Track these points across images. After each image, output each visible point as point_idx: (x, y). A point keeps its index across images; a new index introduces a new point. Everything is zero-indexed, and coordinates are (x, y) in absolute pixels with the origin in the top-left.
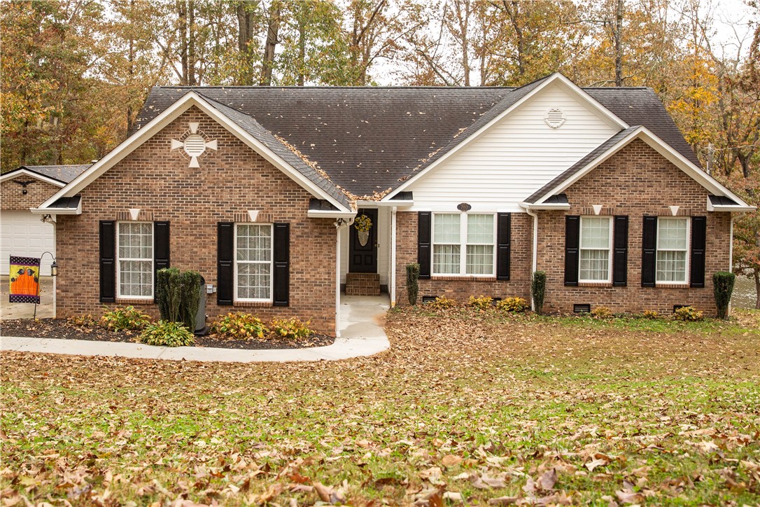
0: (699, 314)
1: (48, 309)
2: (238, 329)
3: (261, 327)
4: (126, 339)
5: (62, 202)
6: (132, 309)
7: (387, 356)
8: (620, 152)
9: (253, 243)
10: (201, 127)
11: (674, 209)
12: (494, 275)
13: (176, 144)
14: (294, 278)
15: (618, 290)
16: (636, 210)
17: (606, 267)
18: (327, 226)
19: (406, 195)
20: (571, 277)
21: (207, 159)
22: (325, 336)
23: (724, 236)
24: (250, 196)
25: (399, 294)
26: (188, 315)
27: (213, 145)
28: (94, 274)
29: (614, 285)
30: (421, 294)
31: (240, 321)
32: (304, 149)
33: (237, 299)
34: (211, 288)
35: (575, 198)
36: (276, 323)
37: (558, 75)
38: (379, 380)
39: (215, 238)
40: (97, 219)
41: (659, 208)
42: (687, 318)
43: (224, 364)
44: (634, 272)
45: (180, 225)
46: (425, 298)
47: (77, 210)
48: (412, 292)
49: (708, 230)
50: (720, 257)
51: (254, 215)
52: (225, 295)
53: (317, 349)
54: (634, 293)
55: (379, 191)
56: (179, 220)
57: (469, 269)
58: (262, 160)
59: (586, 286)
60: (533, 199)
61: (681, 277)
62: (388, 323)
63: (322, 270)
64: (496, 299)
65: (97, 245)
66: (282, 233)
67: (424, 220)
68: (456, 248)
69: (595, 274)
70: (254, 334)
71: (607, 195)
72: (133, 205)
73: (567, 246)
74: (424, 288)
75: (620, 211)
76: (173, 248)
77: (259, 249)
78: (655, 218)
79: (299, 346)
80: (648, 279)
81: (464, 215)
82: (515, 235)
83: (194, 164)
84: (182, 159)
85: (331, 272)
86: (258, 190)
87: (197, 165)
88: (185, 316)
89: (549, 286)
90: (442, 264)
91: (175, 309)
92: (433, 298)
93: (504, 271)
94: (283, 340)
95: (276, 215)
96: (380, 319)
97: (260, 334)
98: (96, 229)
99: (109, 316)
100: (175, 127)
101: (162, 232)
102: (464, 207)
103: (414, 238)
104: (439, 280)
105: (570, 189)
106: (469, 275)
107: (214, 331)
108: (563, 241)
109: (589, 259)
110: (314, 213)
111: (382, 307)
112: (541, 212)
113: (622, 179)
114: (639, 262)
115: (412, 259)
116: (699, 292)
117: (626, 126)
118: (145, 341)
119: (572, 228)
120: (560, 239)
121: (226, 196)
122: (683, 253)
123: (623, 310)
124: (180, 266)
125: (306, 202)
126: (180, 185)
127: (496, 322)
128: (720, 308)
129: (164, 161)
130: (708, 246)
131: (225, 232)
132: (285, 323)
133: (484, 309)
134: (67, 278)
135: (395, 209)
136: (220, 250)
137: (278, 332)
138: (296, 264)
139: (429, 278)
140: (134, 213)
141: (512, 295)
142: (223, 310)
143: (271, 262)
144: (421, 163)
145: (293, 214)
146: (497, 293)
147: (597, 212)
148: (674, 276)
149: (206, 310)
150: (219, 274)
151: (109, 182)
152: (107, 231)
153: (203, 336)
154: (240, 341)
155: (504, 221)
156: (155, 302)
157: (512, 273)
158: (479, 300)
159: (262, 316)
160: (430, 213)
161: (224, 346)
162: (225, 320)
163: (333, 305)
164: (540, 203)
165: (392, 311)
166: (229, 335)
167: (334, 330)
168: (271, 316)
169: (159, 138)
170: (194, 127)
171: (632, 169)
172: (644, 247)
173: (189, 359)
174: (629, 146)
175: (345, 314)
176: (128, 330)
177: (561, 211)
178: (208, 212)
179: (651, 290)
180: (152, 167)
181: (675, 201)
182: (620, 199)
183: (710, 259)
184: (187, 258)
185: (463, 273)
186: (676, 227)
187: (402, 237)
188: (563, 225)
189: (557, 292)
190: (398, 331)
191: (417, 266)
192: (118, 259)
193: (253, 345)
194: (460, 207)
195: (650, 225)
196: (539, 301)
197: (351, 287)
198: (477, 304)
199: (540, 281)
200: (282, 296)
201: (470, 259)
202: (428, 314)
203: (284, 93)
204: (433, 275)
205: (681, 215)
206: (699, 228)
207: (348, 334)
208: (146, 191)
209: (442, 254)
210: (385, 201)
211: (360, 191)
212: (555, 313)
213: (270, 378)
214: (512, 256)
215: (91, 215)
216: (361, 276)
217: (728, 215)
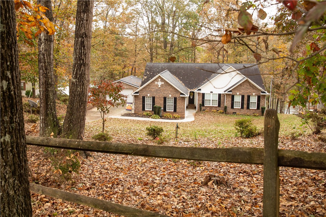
0: (257, 115)
1: (133, 112)
2: (168, 116)
3: (171, 116)
4: (148, 117)
5: (136, 93)
6: (148, 112)
7: (193, 122)
8: (243, 83)
9: (170, 100)
10: (161, 80)
11: (254, 94)
12: (217, 106)
13: (156, 83)
14: (177, 107)
15: (242, 110)
16: (246, 94)
17: (240, 105)
18: (184, 98)
19: (200, 90)
20: (232, 107)
21: (162, 85)
22: (183, 118)
23: (264, 100)
24: (169, 92)
25: (198, 109)
26: (159, 114)
27: (163, 83)
28: (141, 105)
29: (241, 109)
30: (202, 109)
31: (168, 115)
32: (179, 79)
33: (167, 111)
34: (162, 109)
35: (233, 91)
36: (174, 115)
37: (231, 66)
38: (191, 126)
39: (163, 100)
40: (142, 96)
41: (251, 94)
42: (255, 116)
43: (166, 122)
44: (245, 106)
45: (157, 97)
46: (203, 110)
47: (138, 94)
48: (201, 109)
49: (261, 98)
50: (263, 104)
51: (170, 96)
52: (165, 110)
53: (181, 120)
54: (245, 110)
55: (195, 88)
56: (157, 96)
57: (212, 105)
58: (172, 86)
59: (235, 109)
60: (225, 91)
61: (255, 108)
62: (195, 115)
63: (182, 106)
64: (217, 111)
65: (142, 100)
66: (175, 99)
67: (203, 94)
68: (210, 100)
69: (237, 106)
70: (170, 117)
71: (240, 91)
72: (148, 94)
73: (232, 101)
74: (203, 108)
75: (243, 94)
76: (155, 101)
77: (171, 102)
78: (250, 96)
79: (178, 119)
80: (248, 108)
81: (211, 94)
82: (222, 98)
83: (159, 86)
84: (157, 85)
85: (184, 106)
86: (171, 91)
87: (160, 87)
88: (158, 114)
89: (228, 109)
90: (207, 103)
91: (157, 113)
92: (205, 110)
93: (219, 105)
94: (175, 118)
95: (174, 96)
96: (193, 114)
97: (171, 117)
98: (142, 98)
99: (145, 113)
100: (156, 80)
101: (154, 98)
102: (212, 92)
103: (201, 98)
104: (206, 106)
105: (232, 89)
106: (212, 106)
107: (163, 116)
108: (231, 100)
109: (236, 103)
110: (181, 96)
111: (194, 111)
112: (226, 94)
113: (243, 88)
114: (246, 104)
115: (201, 102)
116: (259, 110)
117: (245, 77)
118: (152, 118)
119: (233, 97)
120: (230, 99)
121: (165, 92)
122: (256, 103)
123: (243, 114)
124: (156, 105)
125: (180, 94)
126: (157, 90)
127: (216, 115)
128: (262, 114)
129: (154, 86)
130: (261, 101)
131: (165, 99)
132: (176, 115)
133: (215, 113)
134: (136, 106)
135: (197, 93)
136: (164, 102)
137: (174, 117)
138: (178, 105)
139: (204, 106)
140: (149, 95)
141: (221, 110)
142: (164, 112)
143: (173, 104)
144: (203, 82)
145: (177, 96)
146: (218, 109)
147: (238, 94)
148: (254, 107)
149: (162, 113)
150: (164, 106)
151: (144, 89)
152: (144, 98)
153: (162, 117)
154: (168, 118)
155: (220, 95)
156: (152, 111)
157: (221, 106)
158: (214, 111)
159: (172, 114)
160: (204, 93)
161: (165, 119)
162: (165, 114)
163: (184, 112)
164: (226, 92)
165: (196, 112)
166: (166, 117)
167: (184, 117)
168: (173, 114)
169: (153, 82)
170: (160, 80)
171: (245, 86)
172: (247, 101)
173: (160, 121)
174: (245, 81)
175: (187, 113)
176: (148, 116)
177: (231, 94)
178: (162, 95)
179: (248, 110)
180: (152, 87)
181: (254, 92)
182: (243, 92)
183: (261, 104)
184: (158, 103)
185: (211, 105)
186: (254, 97)
187: (199, 98)
188: (231, 97)
189: (229, 110)
190: (197, 117)
191: (202, 104)
192: (145, 103)
193: (170, 119)
194: (211, 92)
195: (249, 97)
196: (226, 111)
197: (188, 107)
198: (213, 111)
199: (226, 108)
200: (175, 110)
201: (212, 103)
202: (203, 113)
203: (175, 65)
204: (205, 105)
205: (255, 95)
206: (259, 98)
207: (187, 117)
208: (151, 91)
209: (207, 101)
210: (195, 91)
211: (190, 88)
212: (229, 114)
213: (174, 125)
214: (221, 102)
215: (141, 95)
216: (191, 105)
217: (265, 95)
